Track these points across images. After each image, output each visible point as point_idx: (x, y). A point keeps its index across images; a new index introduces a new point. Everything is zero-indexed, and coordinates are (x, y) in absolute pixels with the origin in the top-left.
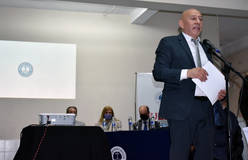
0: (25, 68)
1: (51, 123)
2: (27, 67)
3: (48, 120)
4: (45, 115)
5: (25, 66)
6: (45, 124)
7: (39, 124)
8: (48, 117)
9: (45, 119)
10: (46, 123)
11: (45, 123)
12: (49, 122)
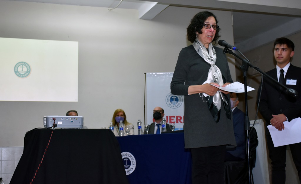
0: (22, 68)
1: (57, 126)
2: (24, 67)
3: (54, 122)
4: (51, 118)
5: (21, 66)
6: (51, 128)
7: (43, 127)
8: (54, 119)
9: (51, 122)
10: (52, 126)
11: (50, 126)
12: (55, 125)
